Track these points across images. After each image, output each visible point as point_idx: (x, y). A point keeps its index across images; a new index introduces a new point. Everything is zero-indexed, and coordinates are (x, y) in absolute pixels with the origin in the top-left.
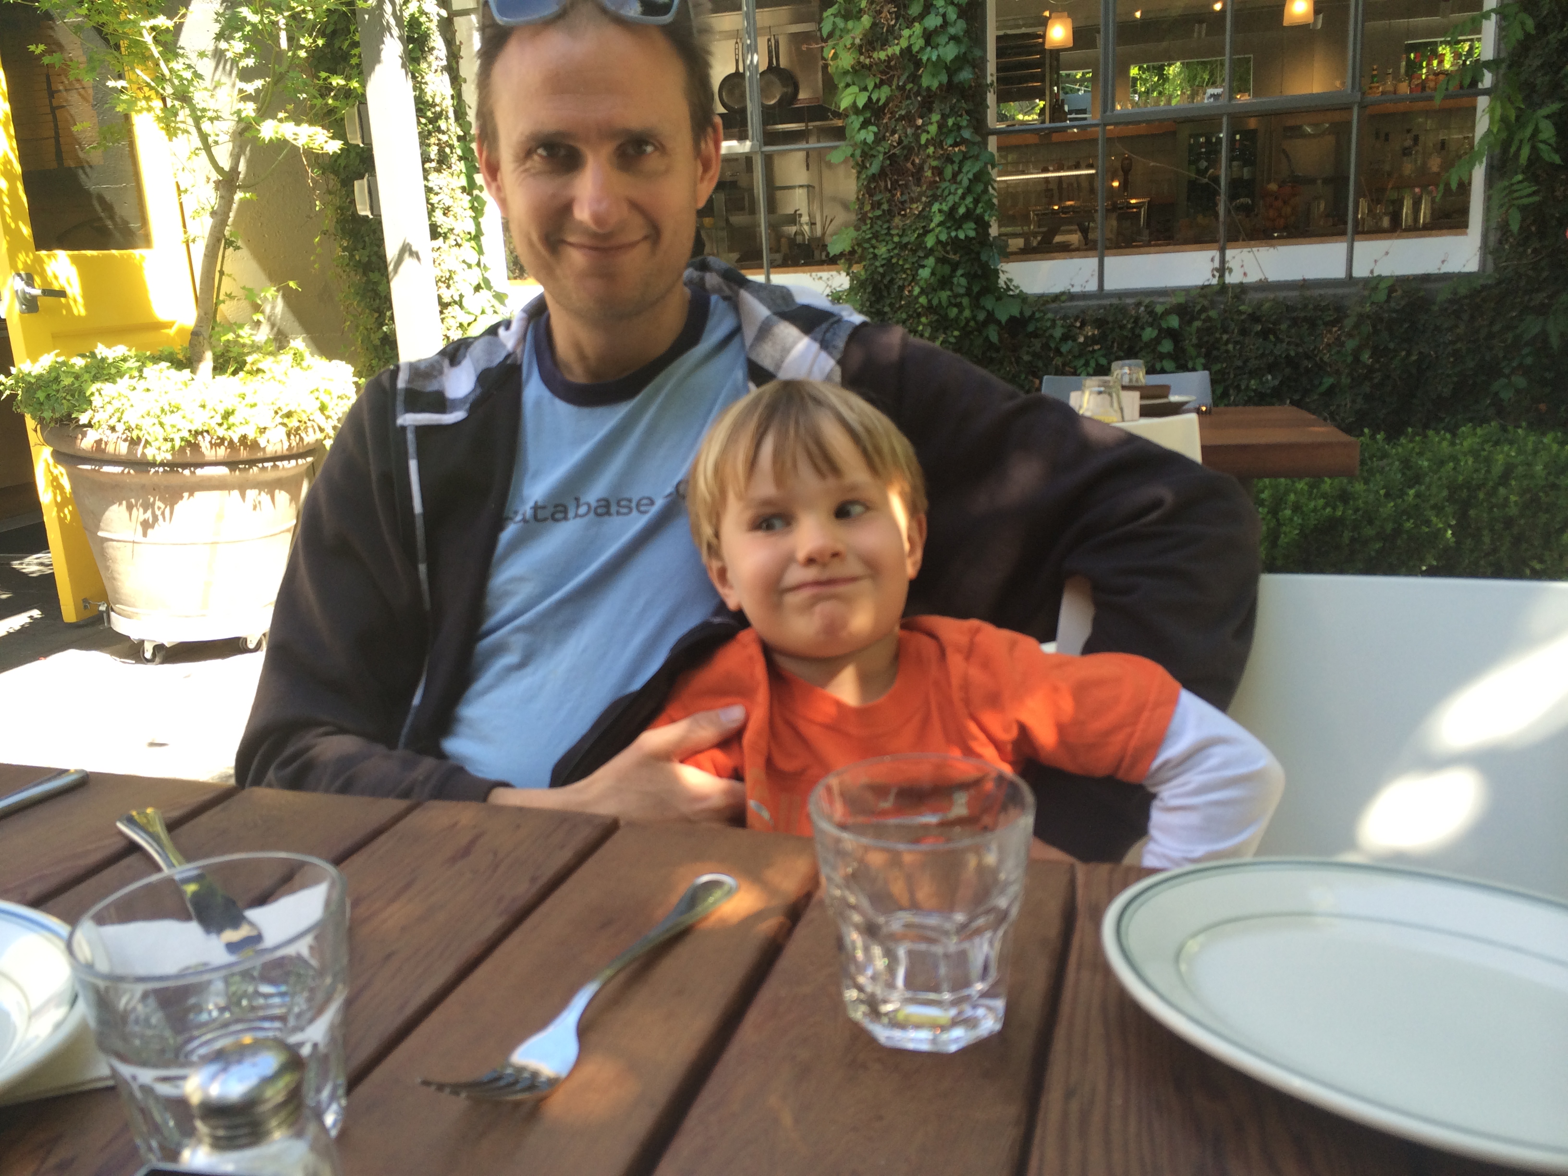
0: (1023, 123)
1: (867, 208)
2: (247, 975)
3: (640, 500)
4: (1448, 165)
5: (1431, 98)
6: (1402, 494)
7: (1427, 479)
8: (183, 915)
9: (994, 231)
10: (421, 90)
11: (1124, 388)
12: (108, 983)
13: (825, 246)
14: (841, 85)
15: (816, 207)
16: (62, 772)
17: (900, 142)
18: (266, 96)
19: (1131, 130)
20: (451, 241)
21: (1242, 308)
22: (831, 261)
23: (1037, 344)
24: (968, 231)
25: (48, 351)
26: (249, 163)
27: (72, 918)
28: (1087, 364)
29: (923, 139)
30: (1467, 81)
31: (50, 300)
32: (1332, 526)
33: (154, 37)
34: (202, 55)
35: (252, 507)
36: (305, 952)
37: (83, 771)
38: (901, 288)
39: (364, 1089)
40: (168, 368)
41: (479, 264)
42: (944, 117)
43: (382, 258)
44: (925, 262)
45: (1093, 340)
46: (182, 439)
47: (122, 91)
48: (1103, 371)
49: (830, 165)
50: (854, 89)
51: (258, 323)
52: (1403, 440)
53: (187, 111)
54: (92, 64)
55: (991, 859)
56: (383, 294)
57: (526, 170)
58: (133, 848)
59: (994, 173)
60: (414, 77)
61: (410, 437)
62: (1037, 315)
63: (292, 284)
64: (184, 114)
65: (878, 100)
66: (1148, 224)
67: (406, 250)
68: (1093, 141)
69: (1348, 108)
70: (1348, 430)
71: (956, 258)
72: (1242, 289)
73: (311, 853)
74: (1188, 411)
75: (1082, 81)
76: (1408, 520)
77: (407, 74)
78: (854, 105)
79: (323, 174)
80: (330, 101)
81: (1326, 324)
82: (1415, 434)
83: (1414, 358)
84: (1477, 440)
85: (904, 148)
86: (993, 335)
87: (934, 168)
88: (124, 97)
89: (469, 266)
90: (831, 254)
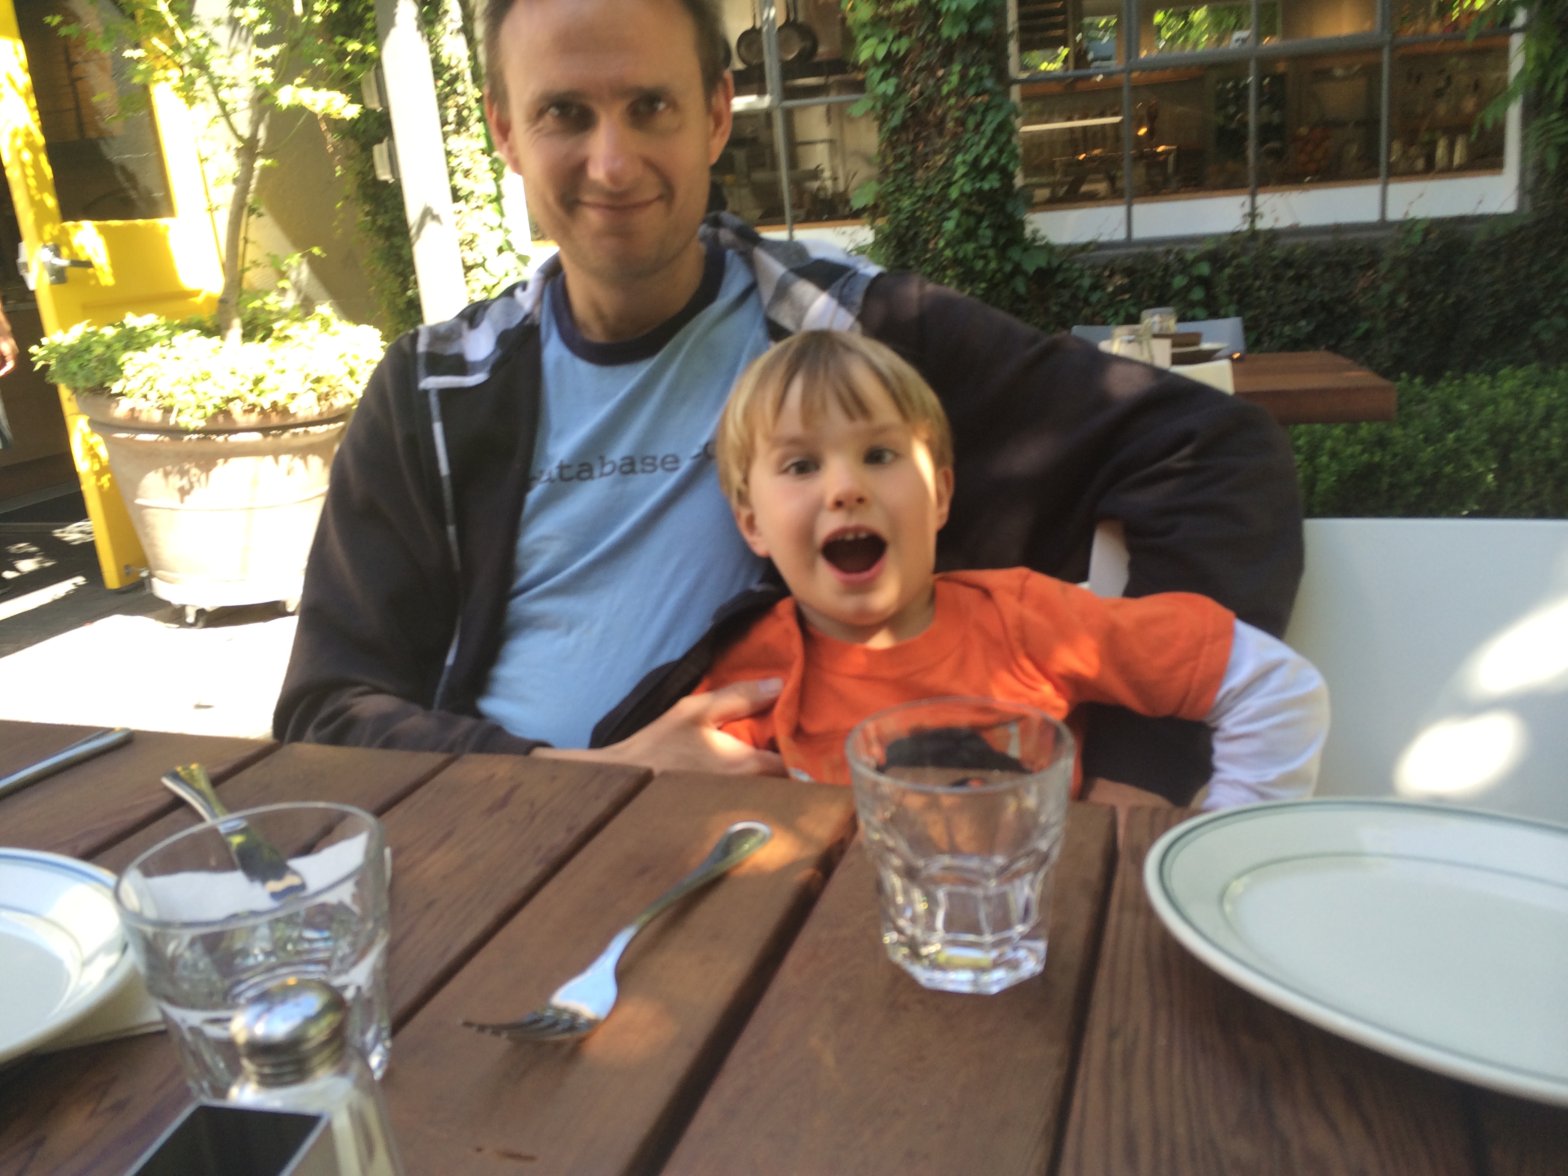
0: (1046, 72)
1: (890, 161)
2: (290, 920)
3: (666, 457)
4: (1481, 106)
5: (1462, 38)
6: (1441, 438)
7: (1467, 423)
8: (225, 865)
9: (1019, 181)
10: (438, 54)
11: (1156, 336)
12: (158, 930)
13: (847, 202)
14: (861, 37)
15: (838, 161)
16: (108, 731)
17: (921, 93)
18: (282, 62)
19: (1156, 76)
20: (473, 202)
21: (1275, 253)
22: (855, 215)
23: (1066, 295)
24: (992, 182)
25: (79, 321)
26: (270, 129)
27: (119, 869)
28: (1116, 314)
29: (945, 89)
30: (1500, 20)
31: (78, 271)
32: (1370, 471)
33: (170, 6)
34: (217, 22)
35: (287, 472)
36: (347, 900)
37: (127, 729)
38: (927, 241)
39: (410, 1030)
40: (199, 335)
41: (500, 226)
42: (965, 68)
43: (404, 221)
44: (950, 214)
45: (1121, 290)
46: (215, 406)
47: (139, 60)
48: (1133, 319)
49: (851, 119)
50: (872, 41)
51: (283, 291)
52: (1442, 384)
53: (205, 79)
54: (109, 34)
55: (1031, 802)
56: (406, 258)
57: (539, 131)
58: (179, 803)
59: (1018, 122)
60: (429, 40)
61: (434, 400)
62: (1066, 265)
63: (316, 251)
64: (202, 83)
65: (898, 52)
66: (1176, 171)
67: (428, 214)
68: (1118, 89)
69: (1377, 49)
70: (1386, 374)
71: (980, 209)
72: (1274, 235)
73: (353, 803)
74: (1220, 358)
75: (1106, 28)
76: (1449, 463)
77: (423, 36)
78: (873, 58)
79: (343, 138)
80: (347, 66)
81: (1361, 268)
82: (1454, 378)
83: (1450, 301)
84: (1517, 382)
85: (925, 99)
86: (1020, 285)
87: (957, 120)
88: (142, 67)
89: (492, 229)
90: (855, 209)
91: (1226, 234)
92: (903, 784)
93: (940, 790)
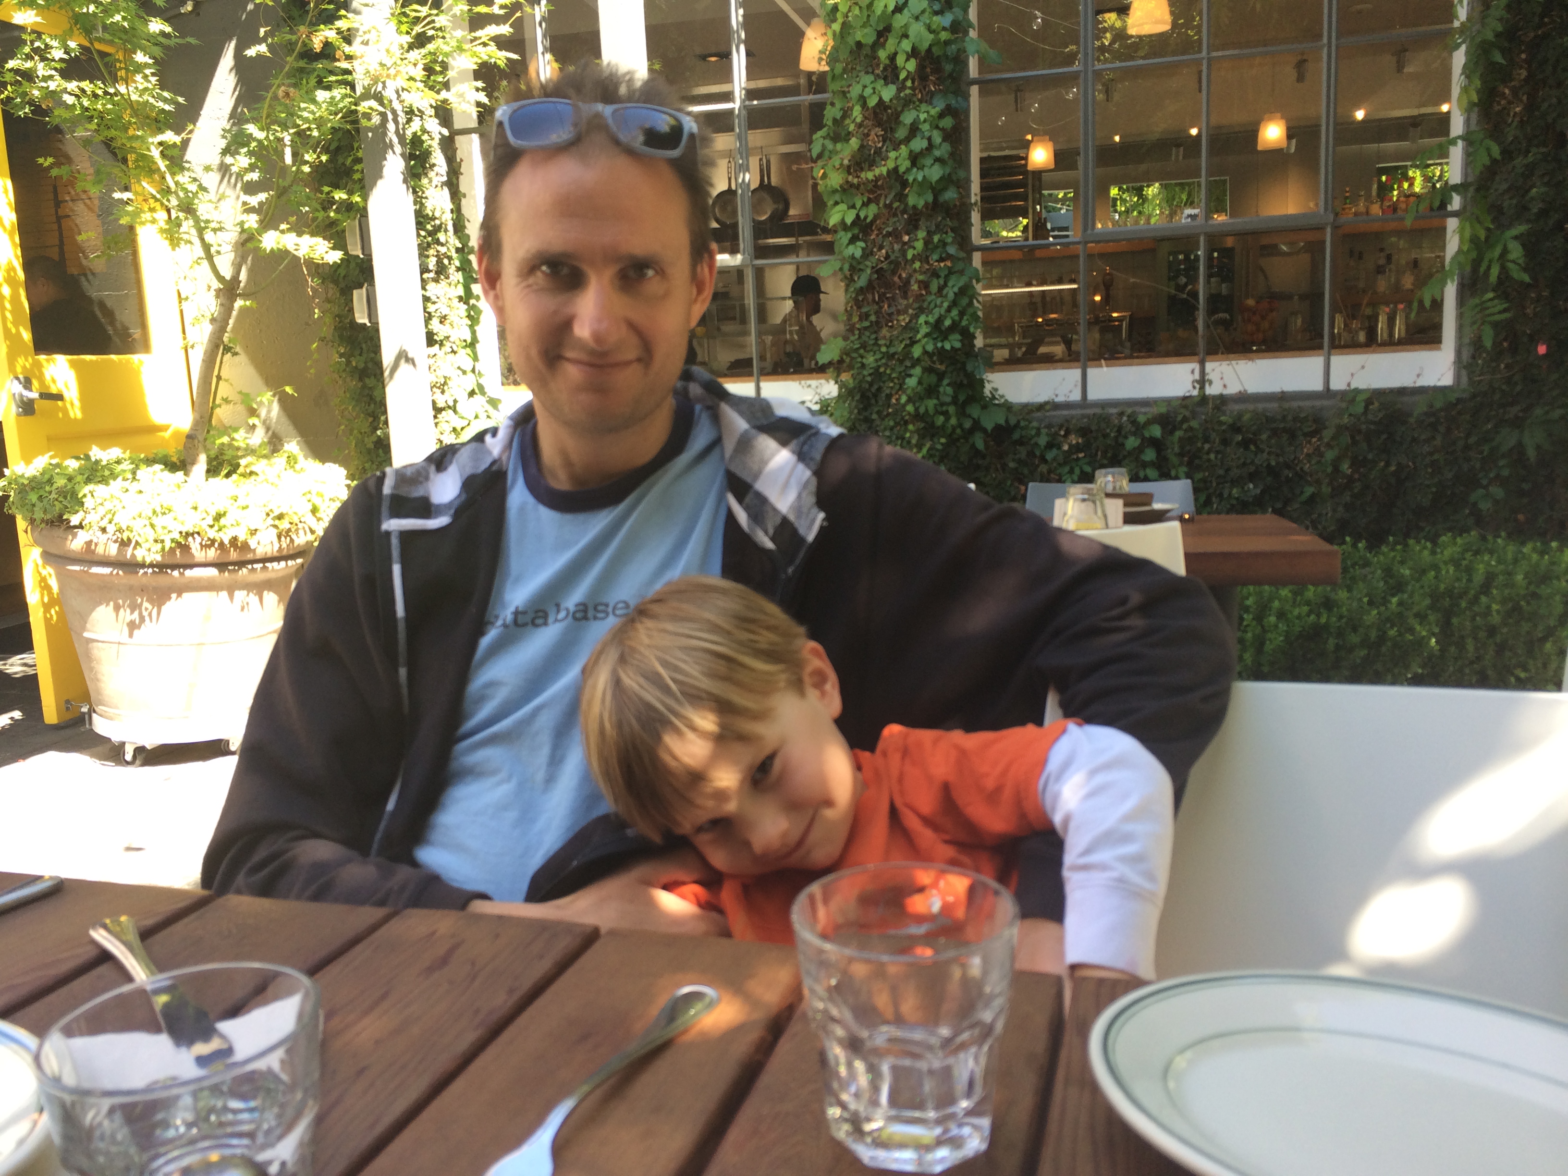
0: (1007, 239)
1: (855, 319)
3: (616, 604)
4: (1420, 283)
5: (1402, 219)
6: (1385, 602)
7: (1410, 588)
8: (153, 1027)
9: (979, 342)
10: (422, 204)
11: (1108, 495)
12: (74, 1098)
14: (830, 203)
16: (38, 878)
17: (887, 257)
18: (269, 208)
19: (1110, 248)
20: (447, 348)
21: (1223, 418)
22: (820, 370)
23: (1023, 452)
24: (954, 342)
25: (43, 454)
26: (250, 271)
27: (40, 1030)
28: (1071, 472)
29: (910, 254)
30: (1437, 204)
31: (47, 403)
32: (1316, 633)
33: (162, 152)
34: (208, 169)
35: (240, 608)
36: (276, 1066)
37: (57, 877)
38: (889, 397)
40: (162, 470)
41: (473, 371)
42: (930, 234)
43: (379, 364)
44: (912, 372)
45: (1077, 448)
46: (172, 541)
47: (128, 202)
48: (1087, 478)
50: (843, 207)
51: (253, 427)
52: (1384, 549)
53: (191, 222)
54: (99, 176)
56: (378, 399)
57: (528, 286)
58: (105, 957)
59: (978, 287)
60: (415, 192)
61: (395, 542)
62: (1022, 424)
63: (288, 389)
64: (188, 226)
65: (866, 217)
66: (1130, 336)
67: (403, 356)
68: (1075, 258)
69: (1320, 228)
70: (1329, 539)
71: (942, 368)
72: (1222, 400)
73: (285, 962)
74: (1171, 519)
75: (1064, 200)
76: (1392, 627)
77: (408, 189)
78: (843, 222)
79: (323, 283)
80: (332, 214)
81: (1306, 435)
82: (1396, 543)
83: (1393, 468)
84: (1458, 549)
85: (891, 263)
86: (979, 442)
87: (920, 282)
88: (129, 208)
89: (464, 372)
90: (820, 363)
91: (1177, 398)
92: (848, 952)
93: (885, 958)
